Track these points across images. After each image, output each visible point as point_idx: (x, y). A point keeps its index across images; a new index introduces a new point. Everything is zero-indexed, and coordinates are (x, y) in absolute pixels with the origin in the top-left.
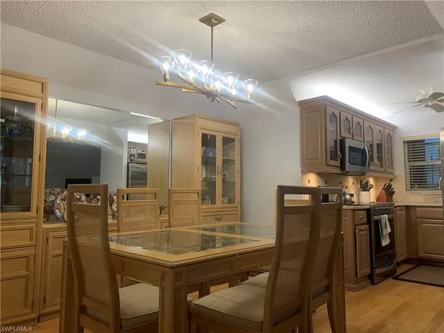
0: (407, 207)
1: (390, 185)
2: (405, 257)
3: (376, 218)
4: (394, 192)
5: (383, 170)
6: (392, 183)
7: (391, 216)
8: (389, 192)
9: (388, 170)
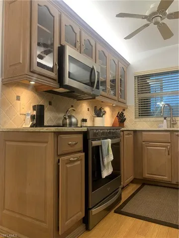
0: (135, 131)
1: (123, 113)
2: (131, 178)
3: (95, 143)
4: (125, 119)
5: (116, 98)
6: (124, 112)
7: (116, 141)
8: (121, 119)
9: (121, 100)
